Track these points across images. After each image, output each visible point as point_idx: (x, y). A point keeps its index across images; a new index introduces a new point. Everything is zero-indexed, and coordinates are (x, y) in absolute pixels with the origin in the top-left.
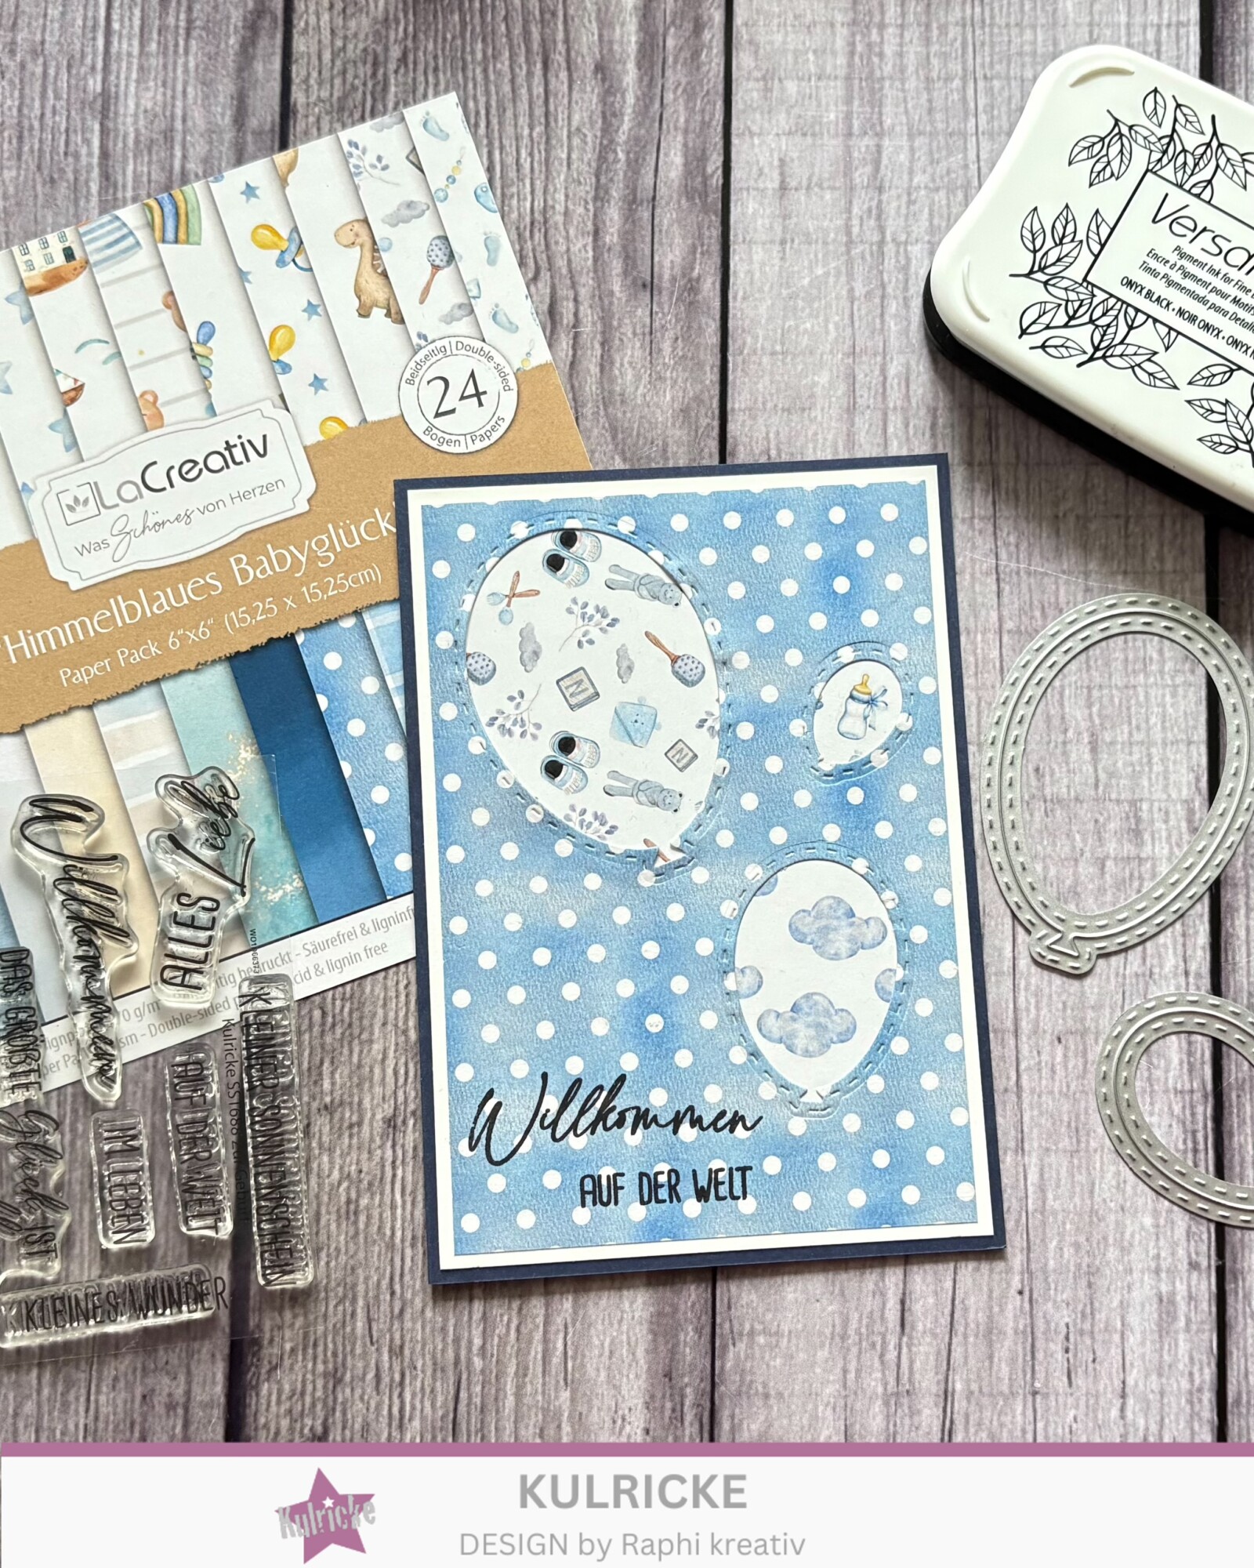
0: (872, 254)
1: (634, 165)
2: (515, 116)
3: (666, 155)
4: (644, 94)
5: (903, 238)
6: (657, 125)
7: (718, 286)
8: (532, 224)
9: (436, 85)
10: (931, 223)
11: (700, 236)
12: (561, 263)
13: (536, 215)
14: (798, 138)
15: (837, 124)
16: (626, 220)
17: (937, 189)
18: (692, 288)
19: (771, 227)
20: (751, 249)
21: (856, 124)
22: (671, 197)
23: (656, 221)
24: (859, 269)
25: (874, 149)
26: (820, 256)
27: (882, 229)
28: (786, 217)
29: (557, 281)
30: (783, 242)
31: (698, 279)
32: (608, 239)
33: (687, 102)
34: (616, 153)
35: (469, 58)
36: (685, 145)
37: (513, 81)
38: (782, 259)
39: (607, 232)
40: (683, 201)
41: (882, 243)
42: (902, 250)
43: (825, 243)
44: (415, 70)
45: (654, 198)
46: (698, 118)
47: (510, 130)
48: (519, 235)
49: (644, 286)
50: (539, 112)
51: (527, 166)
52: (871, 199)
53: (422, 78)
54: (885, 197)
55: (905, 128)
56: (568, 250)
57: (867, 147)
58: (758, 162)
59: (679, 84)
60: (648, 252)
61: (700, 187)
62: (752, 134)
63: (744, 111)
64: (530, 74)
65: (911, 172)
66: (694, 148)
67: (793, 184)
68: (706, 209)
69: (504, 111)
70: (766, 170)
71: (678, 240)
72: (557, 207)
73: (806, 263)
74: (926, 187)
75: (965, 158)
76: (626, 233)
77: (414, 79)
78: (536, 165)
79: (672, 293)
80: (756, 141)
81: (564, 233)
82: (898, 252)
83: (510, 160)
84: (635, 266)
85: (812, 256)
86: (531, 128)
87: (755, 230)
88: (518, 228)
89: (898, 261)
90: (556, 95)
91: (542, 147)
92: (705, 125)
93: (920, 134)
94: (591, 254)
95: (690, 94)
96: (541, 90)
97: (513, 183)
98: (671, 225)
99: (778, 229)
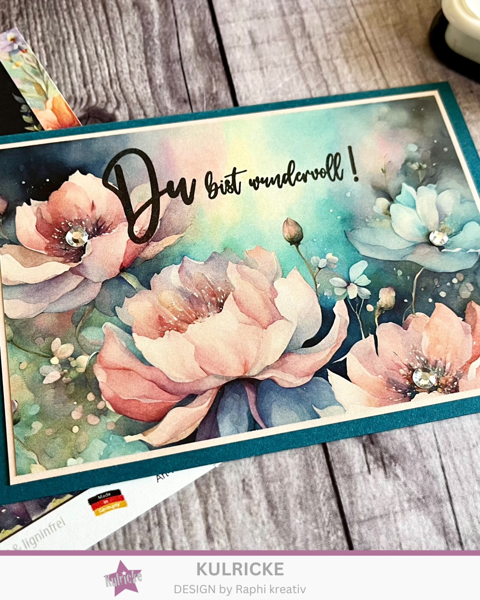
0: (314, 66)
1: (165, 45)
2: (91, 32)
3: (183, 38)
4: (163, 12)
5: (329, 57)
6: (174, 25)
7: (229, 95)
8: (111, 81)
9: (42, 23)
10: (343, 49)
11: (212, 72)
12: (133, 98)
13: (113, 76)
14: (256, 20)
15: (275, 11)
16: (167, 71)
17: (340, 33)
18: (214, 99)
19: (252, 62)
20: (243, 75)
21: (286, 10)
22: (191, 57)
23: (185, 69)
24: (309, 75)
25: (299, 19)
26: (285, 72)
27: (316, 55)
28: (259, 56)
29: (131, 106)
30: (261, 69)
31: (217, 93)
32: (158, 82)
33: (189, 12)
34: (153, 40)
35: (59, 9)
36: (193, 32)
37: (87, 16)
38: (264, 76)
39: (156, 79)
40: (198, 58)
41: (318, 61)
42: (330, 63)
43: (286, 66)
44: (28, 18)
45: (181, 59)
46: (197, 19)
47: (89, 38)
48: (104, 88)
49: (185, 101)
50: (105, 28)
51: (102, 54)
52: (305, 42)
53: (32, 21)
54: (313, 40)
55: (314, 9)
56: (135, 91)
57: (296, 19)
58: (236, 34)
59: (182, 5)
60: (183, 84)
61: (206, 50)
62: (229, 22)
63: (222, 13)
64: (96, 12)
65: (323, 27)
66: (199, 33)
67: (259, 41)
68: (211, 59)
69: (84, 30)
70: (242, 37)
71: (200, 76)
72: (124, 71)
73: (278, 77)
74: (334, 33)
75: (350, 16)
76: (168, 77)
77: (28, 22)
78: (108, 53)
79: (203, 103)
80: (233, 25)
81: (131, 82)
82: (328, 65)
83: (92, 52)
84: (177, 92)
85: (280, 73)
86: (102, 36)
87: (244, 65)
88: (103, 85)
89: (330, 68)
90: (113, 19)
91: (110, 44)
92: (202, 22)
93: (323, 9)
94: (149, 90)
95: (190, 9)
96: (104, 18)
97: (95, 63)
98: (194, 69)
99: (257, 64)
